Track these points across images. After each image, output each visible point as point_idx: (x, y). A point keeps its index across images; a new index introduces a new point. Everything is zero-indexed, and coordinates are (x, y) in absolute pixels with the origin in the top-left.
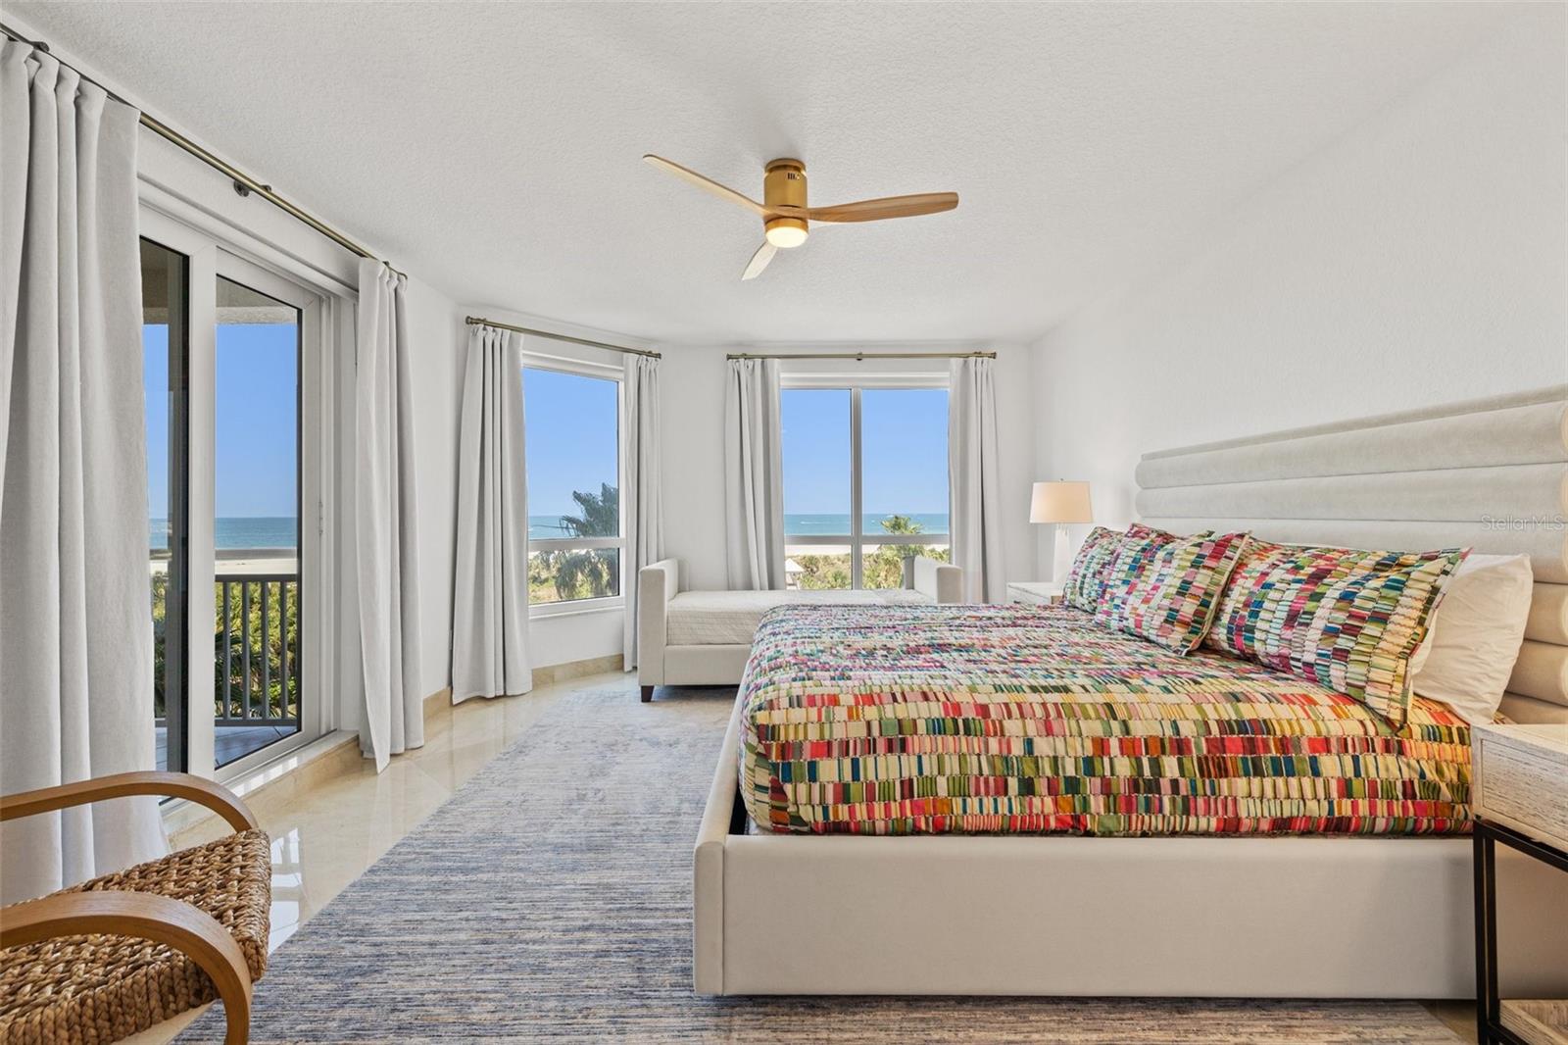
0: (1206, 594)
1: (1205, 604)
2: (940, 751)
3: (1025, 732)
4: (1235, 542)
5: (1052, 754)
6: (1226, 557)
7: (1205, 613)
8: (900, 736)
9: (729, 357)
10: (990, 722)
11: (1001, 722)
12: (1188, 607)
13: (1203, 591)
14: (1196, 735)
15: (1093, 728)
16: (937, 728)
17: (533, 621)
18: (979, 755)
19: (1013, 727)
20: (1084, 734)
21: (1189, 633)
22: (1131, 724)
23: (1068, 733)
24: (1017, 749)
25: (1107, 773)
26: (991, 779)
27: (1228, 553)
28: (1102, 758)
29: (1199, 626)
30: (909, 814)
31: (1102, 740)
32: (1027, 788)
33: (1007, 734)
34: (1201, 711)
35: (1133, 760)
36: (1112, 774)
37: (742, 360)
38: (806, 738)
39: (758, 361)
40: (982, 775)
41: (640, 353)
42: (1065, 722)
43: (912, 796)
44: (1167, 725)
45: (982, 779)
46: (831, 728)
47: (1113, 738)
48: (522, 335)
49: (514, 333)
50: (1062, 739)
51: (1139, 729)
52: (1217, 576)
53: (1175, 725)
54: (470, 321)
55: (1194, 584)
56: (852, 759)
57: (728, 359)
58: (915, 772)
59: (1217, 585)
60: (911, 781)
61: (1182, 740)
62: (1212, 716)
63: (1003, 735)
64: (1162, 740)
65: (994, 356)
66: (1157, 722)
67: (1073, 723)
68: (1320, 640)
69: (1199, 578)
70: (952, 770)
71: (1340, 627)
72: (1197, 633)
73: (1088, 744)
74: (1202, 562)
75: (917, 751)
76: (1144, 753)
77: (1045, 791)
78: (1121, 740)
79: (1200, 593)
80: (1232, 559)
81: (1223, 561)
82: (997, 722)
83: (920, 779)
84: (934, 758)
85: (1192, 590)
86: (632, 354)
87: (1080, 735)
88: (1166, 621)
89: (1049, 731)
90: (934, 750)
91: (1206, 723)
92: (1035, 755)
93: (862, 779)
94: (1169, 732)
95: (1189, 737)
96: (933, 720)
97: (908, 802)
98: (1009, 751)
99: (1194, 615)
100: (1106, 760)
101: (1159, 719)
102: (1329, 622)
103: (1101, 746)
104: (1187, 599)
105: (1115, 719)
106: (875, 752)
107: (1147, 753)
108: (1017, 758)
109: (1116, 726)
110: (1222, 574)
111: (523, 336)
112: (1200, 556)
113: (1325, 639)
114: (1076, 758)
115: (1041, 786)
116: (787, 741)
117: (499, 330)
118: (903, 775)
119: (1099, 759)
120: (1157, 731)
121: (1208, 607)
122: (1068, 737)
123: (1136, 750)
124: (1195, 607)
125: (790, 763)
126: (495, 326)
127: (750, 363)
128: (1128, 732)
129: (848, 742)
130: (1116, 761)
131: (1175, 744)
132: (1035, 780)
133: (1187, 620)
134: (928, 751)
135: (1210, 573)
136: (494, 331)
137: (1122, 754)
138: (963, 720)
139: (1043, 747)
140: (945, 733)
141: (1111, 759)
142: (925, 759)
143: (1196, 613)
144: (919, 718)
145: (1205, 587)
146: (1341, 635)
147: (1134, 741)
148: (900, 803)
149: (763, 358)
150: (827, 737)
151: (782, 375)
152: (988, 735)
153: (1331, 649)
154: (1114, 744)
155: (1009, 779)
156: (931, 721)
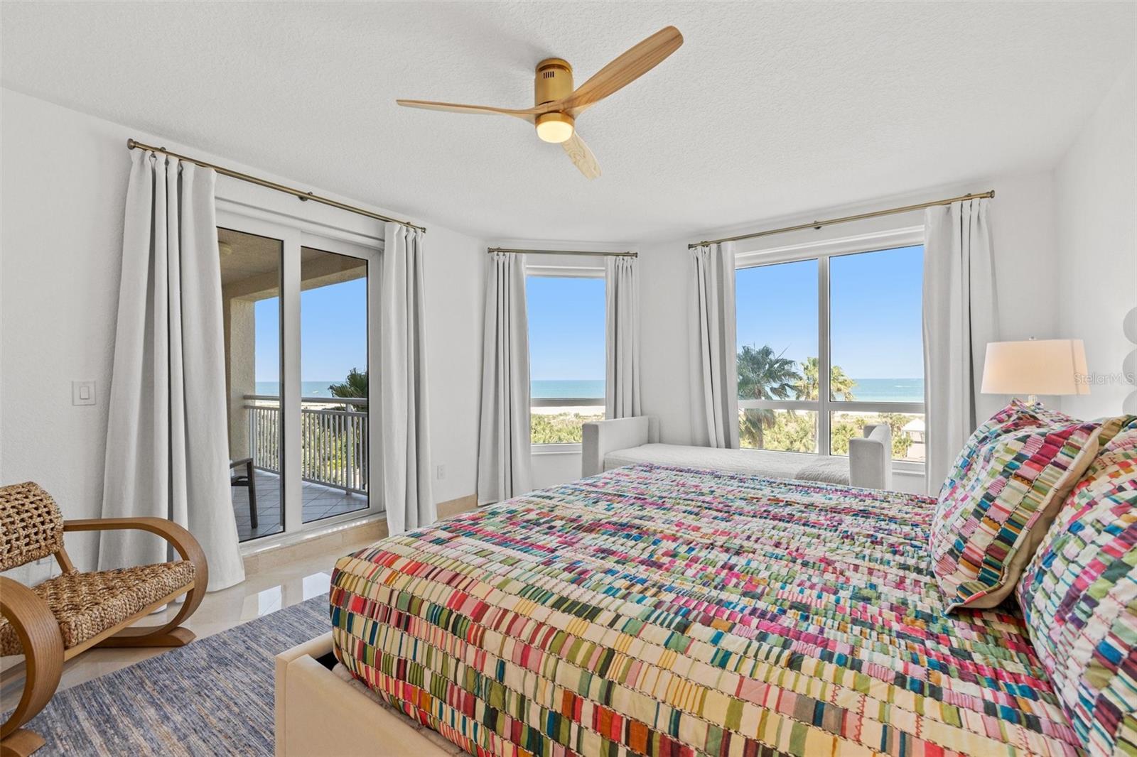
0: (1010, 521)
1: (1007, 539)
2: (431, 641)
3: (501, 651)
4: (1076, 438)
5: (520, 691)
6: (1056, 464)
7: (1006, 553)
8: (408, 614)
9: (690, 246)
10: (476, 627)
11: (485, 630)
12: (982, 538)
13: (1006, 516)
14: (702, 748)
15: (570, 676)
16: (435, 617)
17: (533, 455)
18: (458, 660)
19: (492, 640)
20: (557, 682)
21: (979, 579)
22: (617, 691)
23: (541, 672)
24: (490, 670)
25: (573, 745)
26: (463, 692)
27: (1060, 457)
28: (570, 722)
29: (996, 572)
30: (401, 696)
31: (575, 697)
32: (491, 719)
33: (485, 648)
34: (735, 712)
35: (607, 744)
36: (578, 751)
37: (699, 248)
38: (354, 592)
39: (714, 246)
40: (456, 684)
41: (617, 255)
42: (545, 655)
43: (405, 679)
44: (665, 712)
45: (456, 688)
46: (371, 585)
47: (589, 700)
48: (524, 254)
49: (518, 254)
50: (535, 676)
51: (624, 702)
52: (1033, 495)
53: (676, 717)
54: (491, 251)
55: (998, 502)
56: (374, 622)
57: (689, 248)
58: (410, 656)
59: (1032, 509)
60: (406, 662)
61: (680, 746)
62: (748, 727)
63: (481, 646)
64: (651, 733)
65: (991, 195)
66: (654, 703)
67: (552, 660)
68: (1088, 665)
69: (1006, 492)
70: (436, 668)
71: (1125, 653)
72: (989, 583)
73: (559, 696)
74: (1018, 468)
75: (416, 634)
76: (623, 741)
77: (507, 734)
78: (596, 707)
79: (1002, 518)
80: (1065, 468)
81: (1049, 469)
82: (481, 629)
83: (413, 664)
84: (426, 646)
85: (992, 512)
86: (610, 257)
87: (553, 681)
88: (951, 552)
89: (524, 662)
90: (427, 639)
91: (727, 736)
92: (505, 684)
93: (374, 645)
94: (663, 726)
95: (692, 748)
96: (436, 606)
97: (401, 682)
98: (482, 670)
99: (987, 552)
100: (575, 726)
101: (660, 697)
102: (1111, 635)
103: (573, 703)
104: (982, 525)
105: (602, 675)
106: (388, 622)
107: (627, 743)
108: (487, 678)
109: (597, 684)
110: (1043, 491)
111: (524, 256)
112: (1020, 458)
113: (1096, 667)
114: (542, 708)
115: (504, 724)
116: (343, 589)
117: (507, 254)
118: (401, 655)
119: (567, 721)
120: (647, 718)
121: (1010, 544)
122: (540, 677)
123: (614, 731)
124: (989, 540)
125: (340, 609)
126: (504, 251)
127: (707, 249)
128: (607, 699)
129: (375, 604)
130: (586, 734)
131: (668, 749)
132: (500, 714)
133: (976, 557)
134: (423, 638)
135: (1025, 487)
136: (504, 255)
137: (595, 727)
138: (457, 615)
139: (514, 675)
140: (438, 625)
141: (580, 728)
142: (420, 643)
143: (990, 550)
144: (427, 600)
145: (1010, 509)
146: (1121, 672)
147: (613, 715)
148: (395, 681)
149: (719, 242)
150: (366, 595)
151: (736, 255)
152: (469, 641)
153: (1095, 693)
154: (587, 710)
155: (478, 700)
156: (434, 605)
